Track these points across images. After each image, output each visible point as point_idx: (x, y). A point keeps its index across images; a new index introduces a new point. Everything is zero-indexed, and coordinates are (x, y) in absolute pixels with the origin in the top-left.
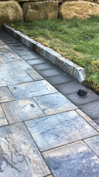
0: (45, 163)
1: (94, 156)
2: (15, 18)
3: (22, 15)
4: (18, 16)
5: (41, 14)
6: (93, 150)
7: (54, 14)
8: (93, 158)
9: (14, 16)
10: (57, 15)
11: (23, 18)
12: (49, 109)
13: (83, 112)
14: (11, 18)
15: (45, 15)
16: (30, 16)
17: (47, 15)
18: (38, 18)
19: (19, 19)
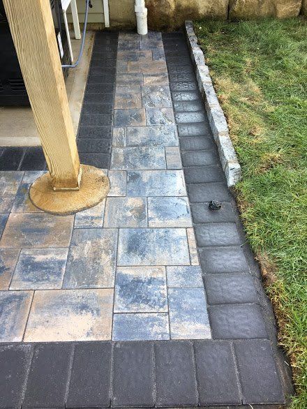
0: (114, 277)
1: (163, 285)
2: (209, 10)
3: (224, 6)
4: (216, 9)
5: (263, 6)
6: (169, 279)
7: (291, 8)
8: (162, 287)
9: (209, 7)
10: (298, 10)
11: (225, 12)
12: (157, 219)
13: (195, 233)
14: (202, 11)
15: (272, 9)
16: (240, 9)
17: (275, 8)
18: (256, 13)
19: (217, 13)
